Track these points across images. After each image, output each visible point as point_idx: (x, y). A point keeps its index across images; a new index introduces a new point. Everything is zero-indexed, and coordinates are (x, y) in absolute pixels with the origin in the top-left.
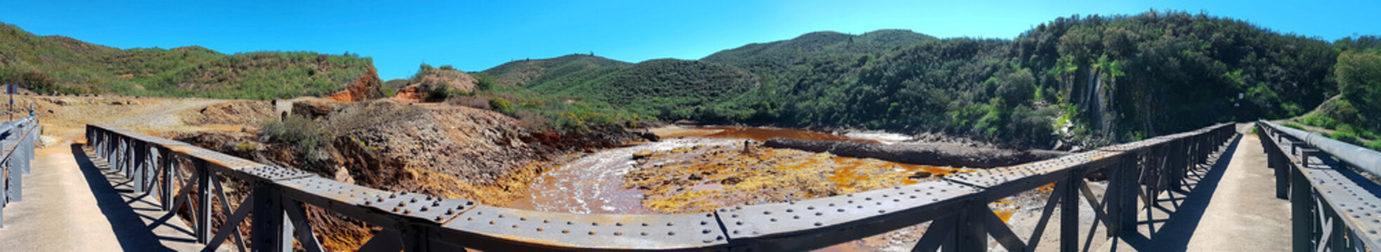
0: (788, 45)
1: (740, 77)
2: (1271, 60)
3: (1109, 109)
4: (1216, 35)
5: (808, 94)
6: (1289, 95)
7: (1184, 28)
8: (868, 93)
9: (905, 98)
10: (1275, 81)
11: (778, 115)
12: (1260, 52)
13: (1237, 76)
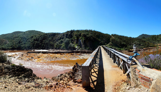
0: (11, 34)
1: (4, 41)
2: (103, 38)
3: (83, 44)
4: (96, 34)
5: (22, 43)
6: (106, 42)
7: (92, 33)
8: (37, 43)
9: (44, 43)
10: (104, 40)
11: (17, 48)
12: (102, 36)
13: (100, 40)
